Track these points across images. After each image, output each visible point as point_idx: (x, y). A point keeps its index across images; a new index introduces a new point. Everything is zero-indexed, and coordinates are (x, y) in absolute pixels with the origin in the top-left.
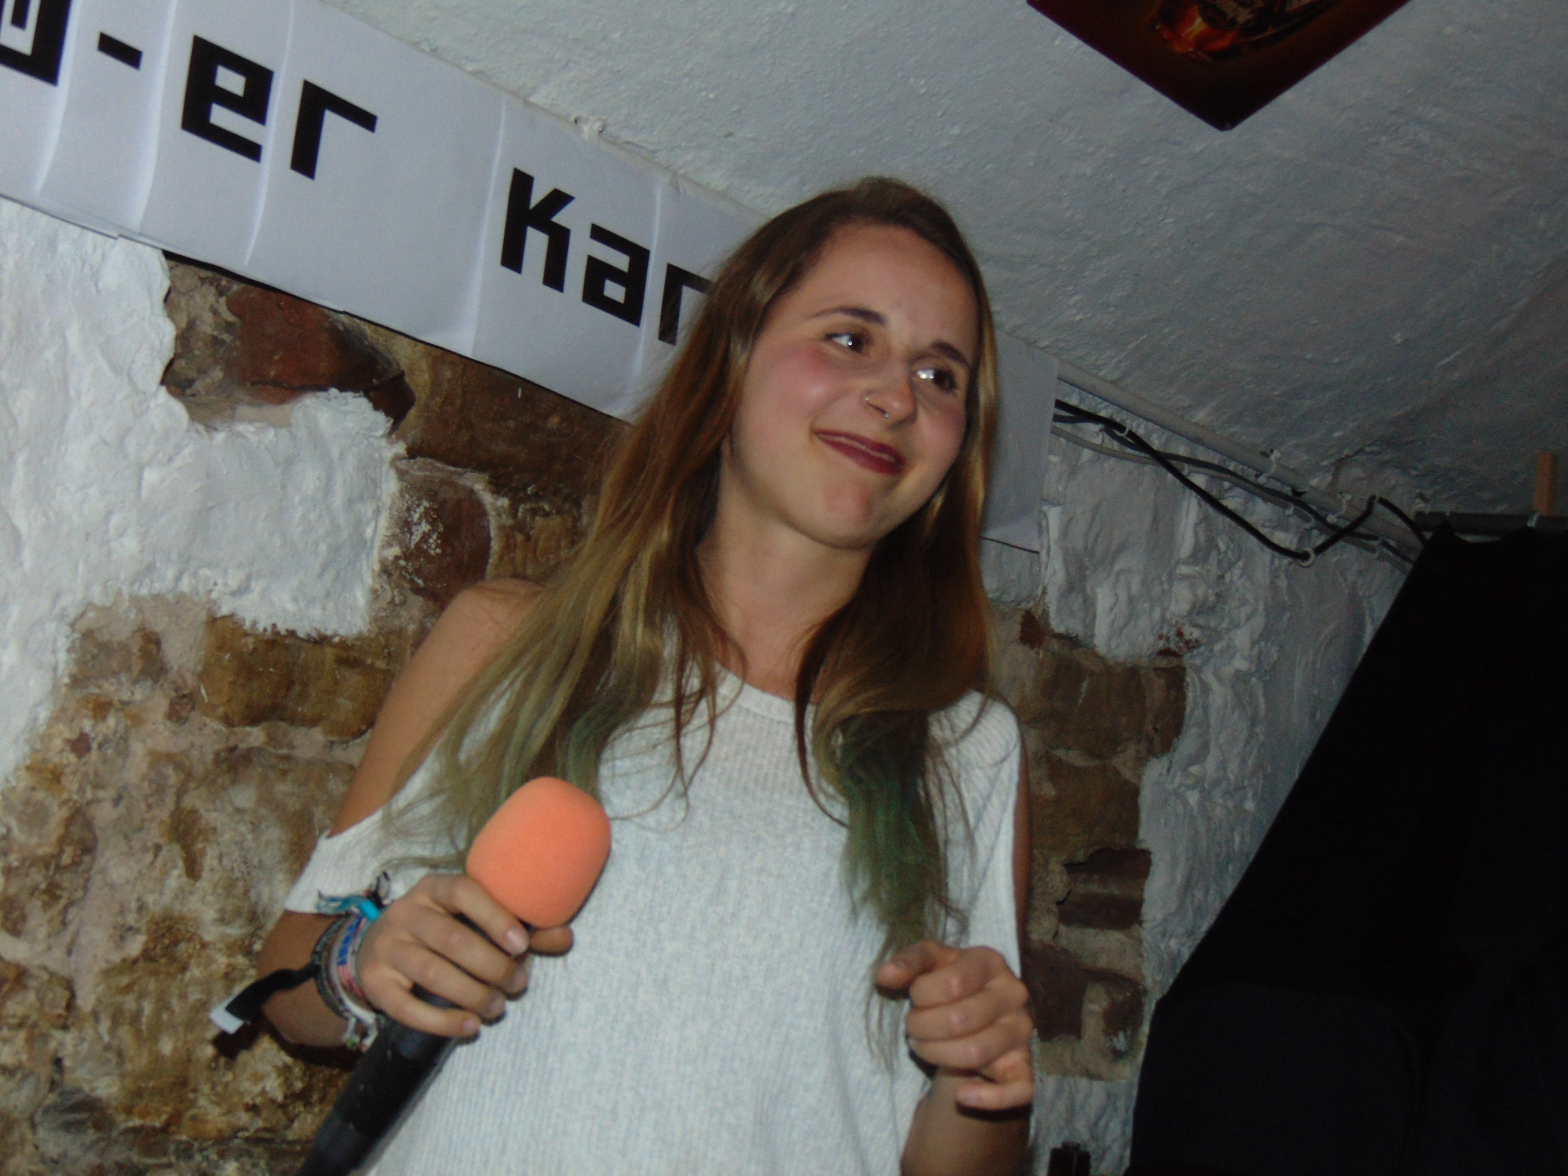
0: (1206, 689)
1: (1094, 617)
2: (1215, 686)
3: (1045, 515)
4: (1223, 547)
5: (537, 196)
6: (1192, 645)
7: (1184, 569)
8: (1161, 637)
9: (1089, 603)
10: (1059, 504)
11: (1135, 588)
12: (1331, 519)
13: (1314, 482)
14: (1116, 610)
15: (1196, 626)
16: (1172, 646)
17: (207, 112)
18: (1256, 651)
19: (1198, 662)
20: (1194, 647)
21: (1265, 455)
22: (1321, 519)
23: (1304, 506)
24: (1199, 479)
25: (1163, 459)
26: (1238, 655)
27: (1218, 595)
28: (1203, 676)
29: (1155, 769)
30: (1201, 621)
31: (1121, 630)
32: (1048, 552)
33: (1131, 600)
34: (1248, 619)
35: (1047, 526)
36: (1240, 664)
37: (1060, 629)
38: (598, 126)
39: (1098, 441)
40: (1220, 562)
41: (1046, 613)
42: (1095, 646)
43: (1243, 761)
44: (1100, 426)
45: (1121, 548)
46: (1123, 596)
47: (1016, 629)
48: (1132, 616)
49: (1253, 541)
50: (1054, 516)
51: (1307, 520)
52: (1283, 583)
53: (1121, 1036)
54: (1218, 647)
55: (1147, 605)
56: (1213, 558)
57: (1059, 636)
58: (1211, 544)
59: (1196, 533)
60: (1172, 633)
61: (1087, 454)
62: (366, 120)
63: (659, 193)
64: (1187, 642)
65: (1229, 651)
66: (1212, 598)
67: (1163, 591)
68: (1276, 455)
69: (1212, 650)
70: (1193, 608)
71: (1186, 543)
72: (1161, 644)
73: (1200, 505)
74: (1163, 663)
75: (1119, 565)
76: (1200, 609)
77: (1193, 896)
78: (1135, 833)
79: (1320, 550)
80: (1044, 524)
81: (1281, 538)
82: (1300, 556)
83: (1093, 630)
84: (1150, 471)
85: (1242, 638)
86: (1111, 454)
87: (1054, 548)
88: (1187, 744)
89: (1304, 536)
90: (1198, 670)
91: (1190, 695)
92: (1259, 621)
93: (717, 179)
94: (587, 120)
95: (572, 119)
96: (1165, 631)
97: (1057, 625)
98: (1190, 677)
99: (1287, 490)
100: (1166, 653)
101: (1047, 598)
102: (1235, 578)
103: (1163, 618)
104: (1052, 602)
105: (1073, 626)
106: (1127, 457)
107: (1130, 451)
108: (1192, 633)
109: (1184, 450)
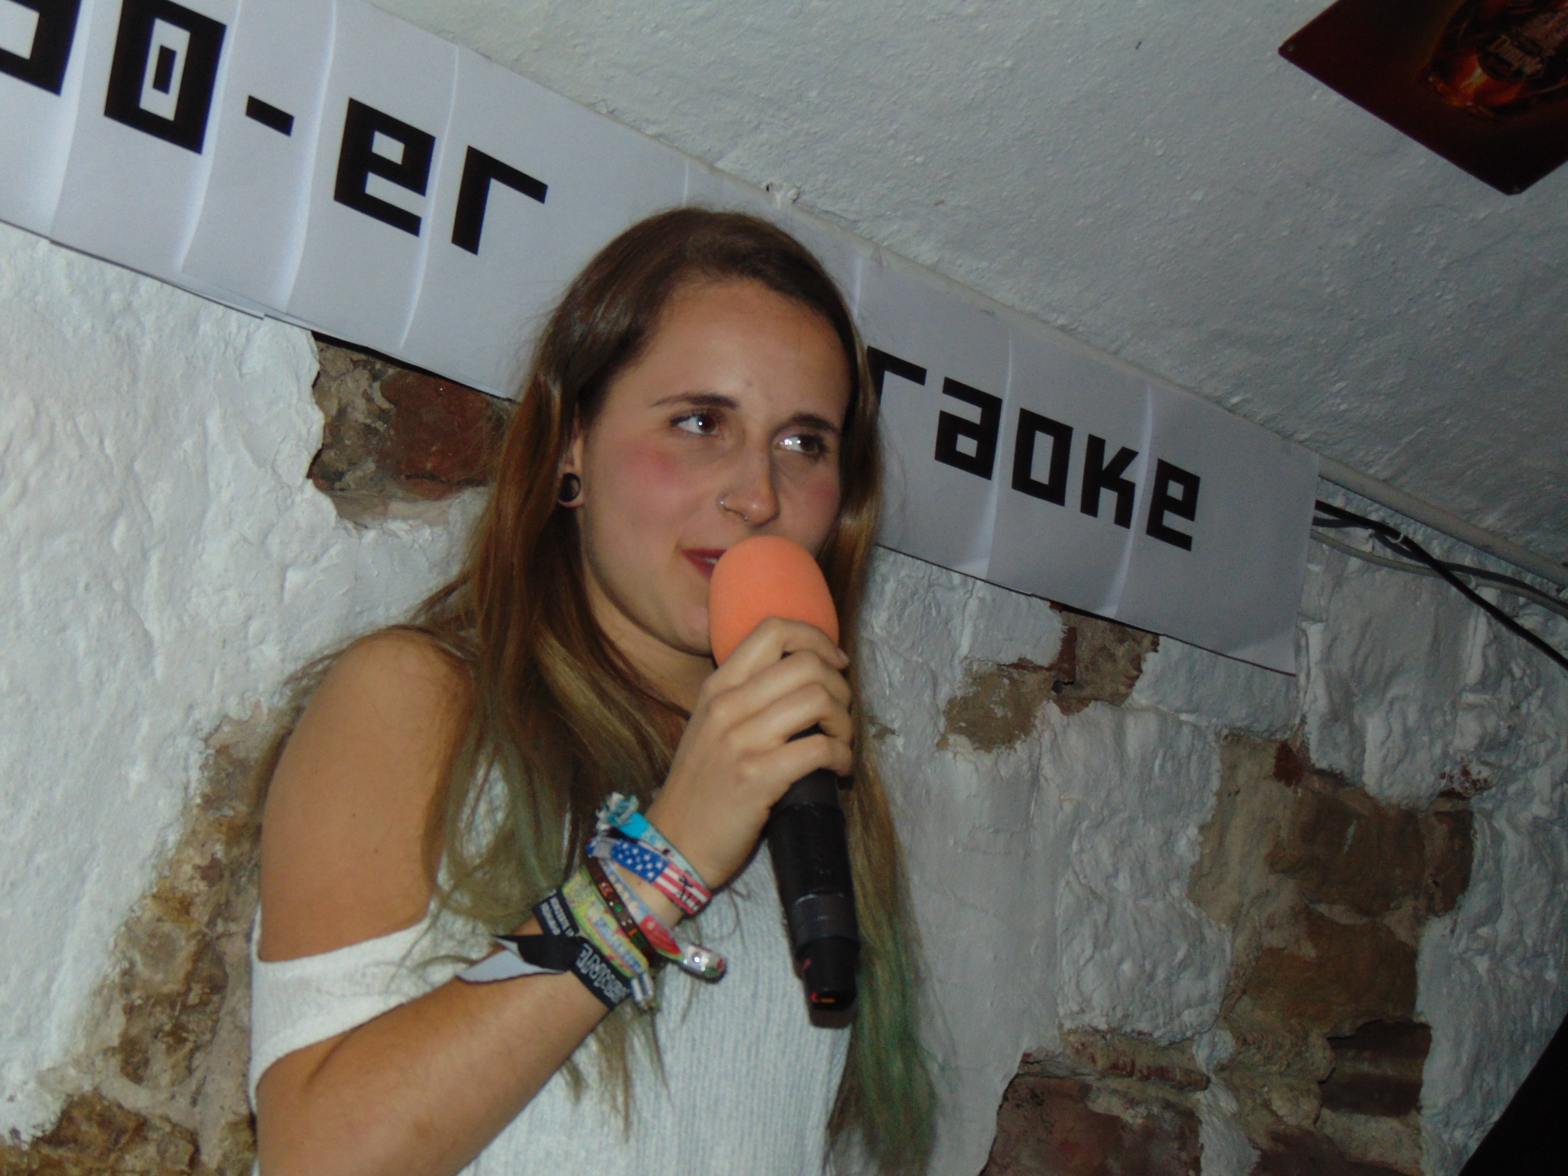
0: (1497, 838)
1: (1363, 751)
2: (1509, 834)
3: (1304, 633)
4: (1517, 672)
6: (1481, 786)
7: (1470, 698)
8: (1443, 776)
9: (1357, 735)
10: (1321, 621)
11: (1412, 717)
14: (1389, 744)
15: (1486, 764)
16: (1457, 786)
17: (363, 182)
18: (1557, 796)
19: (1489, 806)
20: (1482, 789)
24: (1489, 594)
25: (1444, 570)
26: (1537, 800)
27: (1511, 728)
28: (1495, 824)
29: (1436, 929)
30: (1492, 758)
31: (1395, 767)
32: (1308, 675)
33: (1407, 733)
34: (1549, 755)
35: (1307, 645)
36: (1539, 809)
37: (1323, 765)
38: (791, 194)
39: (1367, 548)
40: (1513, 691)
41: (1305, 746)
42: (1364, 785)
43: (1544, 921)
44: (1370, 531)
45: (1395, 672)
46: (1397, 727)
47: (1269, 763)
48: (1408, 751)
49: (1554, 666)
50: (1315, 634)
54: (1512, 789)
55: (1426, 739)
56: (1506, 682)
57: (1321, 773)
58: (1504, 668)
59: (1485, 656)
60: (1457, 772)
61: (1354, 563)
62: (536, 190)
63: (860, 264)
64: (1474, 783)
65: (1527, 795)
66: (1504, 732)
67: (1446, 723)
69: (1505, 793)
70: (1480, 744)
71: (1472, 667)
72: (1444, 782)
73: (1489, 624)
74: (1446, 806)
75: (1394, 691)
76: (1491, 743)
77: (1482, 1079)
78: (1412, 1004)
80: (1303, 642)
83: (1362, 765)
84: (1430, 582)
85: (1541, 779)
86: (1383, 563)
87: (1314, 671)
88: (1475, 901)
90: (1489, 816)
91: (1478, 844)
93: (926, 252)
94: (782, 186)
95: (764, 185)
96: (1447, 769)
97: (1319, 758)
98: (1478, 823)
100: (1449, 794)
101: (1307, 728)
102: (1532, 710)
103: (1445, 754)
104: (1313, 733)
105: (1339, 761)
106: (1403, 568)
107: (1405, 560)
108: (1481, 772)
109: (1468, 560)
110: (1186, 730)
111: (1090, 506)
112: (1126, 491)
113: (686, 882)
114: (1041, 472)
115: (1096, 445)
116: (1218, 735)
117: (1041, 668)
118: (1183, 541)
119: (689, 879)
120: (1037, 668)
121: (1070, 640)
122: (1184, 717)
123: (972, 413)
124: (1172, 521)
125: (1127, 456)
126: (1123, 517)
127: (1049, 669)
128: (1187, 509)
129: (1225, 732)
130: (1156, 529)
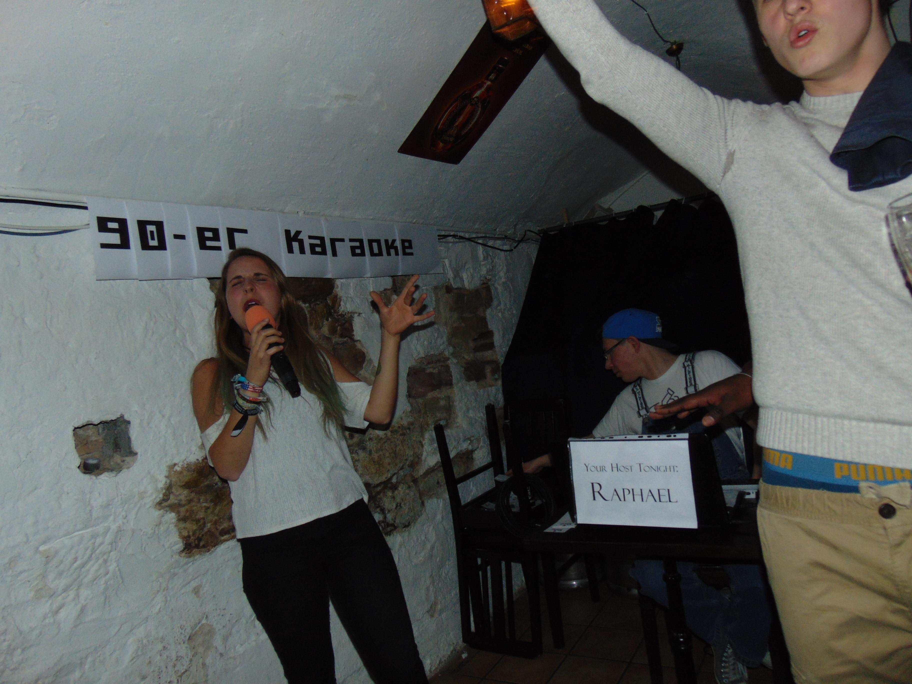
0: (496, 289)
1: (464, 281)
2: (498, 287)
3: (444, 262)
4: (491, 254)
5: (292, 234)
6: (490, 280)
7: (483, 263)
8: (481, 281)
9: (462, 279)
10: (447, 258)
11: (472, 271)
12: (516, 239)
13: (509, 232)
14: (468, 278)
15: (490, 275)
16: (485, 282)
17: (205, 244)
18: (506, 276)
19: (493, 283)
20: (490, 281)
21: (495, 230)
22: (514, 240)
23: (509, 238)
24: (480, 241)
25: (469, 239)
26: (502, 278)
27: (493, 267)
28: (495, 286)
29: (489, 311)
30: (491, 273)
31: (471, 282)
32: (447, 270)
33: (472, 275)
34: (502, 269)
35: (445, 264)
36: (503, 280)
37: (456, 287)
38: (303, 212)
39: (452, 241)
40: (491, 259)
41: (451, 284)
42: (466, 288)
43: (510, 301)
44: (451, 237)
45: (466, 263)
46: (469, 274)
47: (444, 290)
48: (473, 277)
49: (499, 251)
50: (447, 261)
51: (511, 241)
52: (509, 258)
53: (496, 375)
54: (497, 278)
55: (476, 275)
56: (489, 258)
57: (456, 289)
58: (488, 254)
59: (483, 254)
60: (484, 279)
61: (451, 244)
62: (245, 231)
63: (323, 222)
64: (488, 280)
65: (500, 278)
66: (491, 268)
67: (479, 270)
68: (498, 230)
69: (496, 279)
70: (487, 272)
71: (481, 257)
72: (482, 282)
73: (482, 247)
74: (484, 286)
75: (466, 267)
76: (488, 271)
77: (506, 337)
78: (488, 327)
79: (515, 248)
80: (444, 264)
81: (506, 248)
82: (511, 250)
83: (464, 284)
84: (467, 243)
85: (502, 274)
86: (457, 242)
87: (448, 269)
88: (495, 303)
89: (511, 246)
90: (493, 285)
91: (492, 291)
92: (505, 270)
93: (337, 213)
94: (300, 211)
95: (296, 212)
96: (482, 279)
97: (455, 286)
98: (492, 288)
99: (504, 236)
100: (484, 284)
101: (450, 281)
102: (496, 260)
103: (481, 276)
104: (452, 281)
105: (459, 285)
106: (461, 242)
107: (461, 240)
108: (489, 277)
109: (474, 236)
110: (424, 290)
111: (389, 254)
112: (396, 248)
113: (254, 388)
114: (376, 251)
115: (386, 241)
116: (432, 289)
117: (390, 289)
118: (412, 254)
119: (255, 387)
120: (389, 290)
121: (394, 282)
122: (423, 288)
123: (357, 244)
124: (408, 251)
125: (394, 241)
126: (397, 254)
127: (392, 288)
128: (410, 247)
129: (433, 288)
130: (405, 254)
